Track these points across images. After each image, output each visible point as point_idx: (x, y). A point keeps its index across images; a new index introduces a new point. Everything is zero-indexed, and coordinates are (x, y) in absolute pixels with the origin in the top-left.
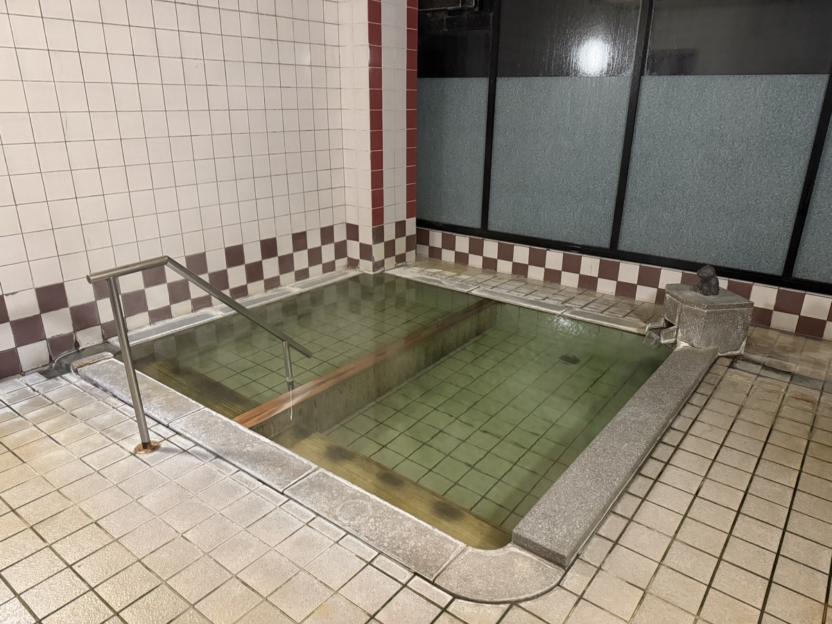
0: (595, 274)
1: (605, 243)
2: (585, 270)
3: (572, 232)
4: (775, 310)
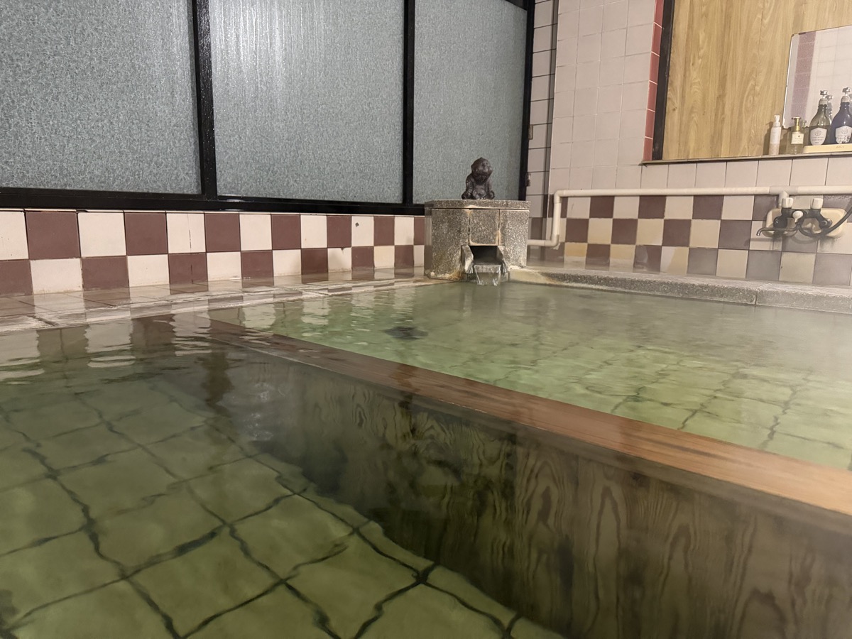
0: (200, 246)
1: (188, 183)
3: (115, 166)
4: (415, 244)
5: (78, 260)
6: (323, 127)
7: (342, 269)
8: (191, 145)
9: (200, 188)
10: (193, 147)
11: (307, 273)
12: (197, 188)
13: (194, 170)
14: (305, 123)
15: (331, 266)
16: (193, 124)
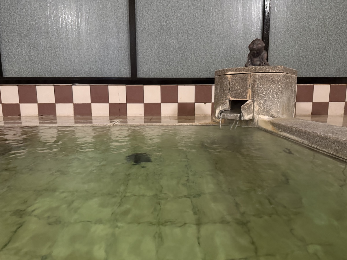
0: (123, 100)
1: (126, 73)
2: (113, 99)
5: (72, 104)
6: (201, 39)
7: (205, 114)
8: (126, 56)
9: (130, 75)
10: (127, 56)
11: (181, 115)
12: (129, 75)
13: (128, 67)
14: (189, 38)
15: (196, 112)
16: (128, 46)
